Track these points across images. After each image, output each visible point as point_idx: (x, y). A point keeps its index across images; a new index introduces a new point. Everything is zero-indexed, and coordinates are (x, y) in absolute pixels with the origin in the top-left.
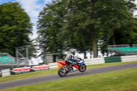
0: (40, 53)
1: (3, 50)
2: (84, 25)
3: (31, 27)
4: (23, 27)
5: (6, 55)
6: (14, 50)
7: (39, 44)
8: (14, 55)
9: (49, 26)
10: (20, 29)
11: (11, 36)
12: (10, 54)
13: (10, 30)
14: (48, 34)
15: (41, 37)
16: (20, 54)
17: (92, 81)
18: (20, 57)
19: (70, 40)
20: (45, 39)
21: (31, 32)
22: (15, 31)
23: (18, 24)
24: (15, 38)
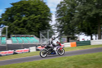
0: (57, 36)
1: (31, 33)
2: (91, 14)
3: (50, 16)
4: (45, 16)
5: (33, 37)
6: (39, 33)
7: (56, 28)
8: (38, 37)
9: (64, 15)
10: (43, 17)
11: (36, 23)
12: (35, 35)
13: (36, 18)
14: (63, 21)
15: (58, 23)
16: (43, 36)
17: (97, 57)
18: (43, 38)
19: (80, 26)
20: (62, 25)
21: (51, 20)
22: (39, 19)
23: (41, 14)
24: (39, 24)
